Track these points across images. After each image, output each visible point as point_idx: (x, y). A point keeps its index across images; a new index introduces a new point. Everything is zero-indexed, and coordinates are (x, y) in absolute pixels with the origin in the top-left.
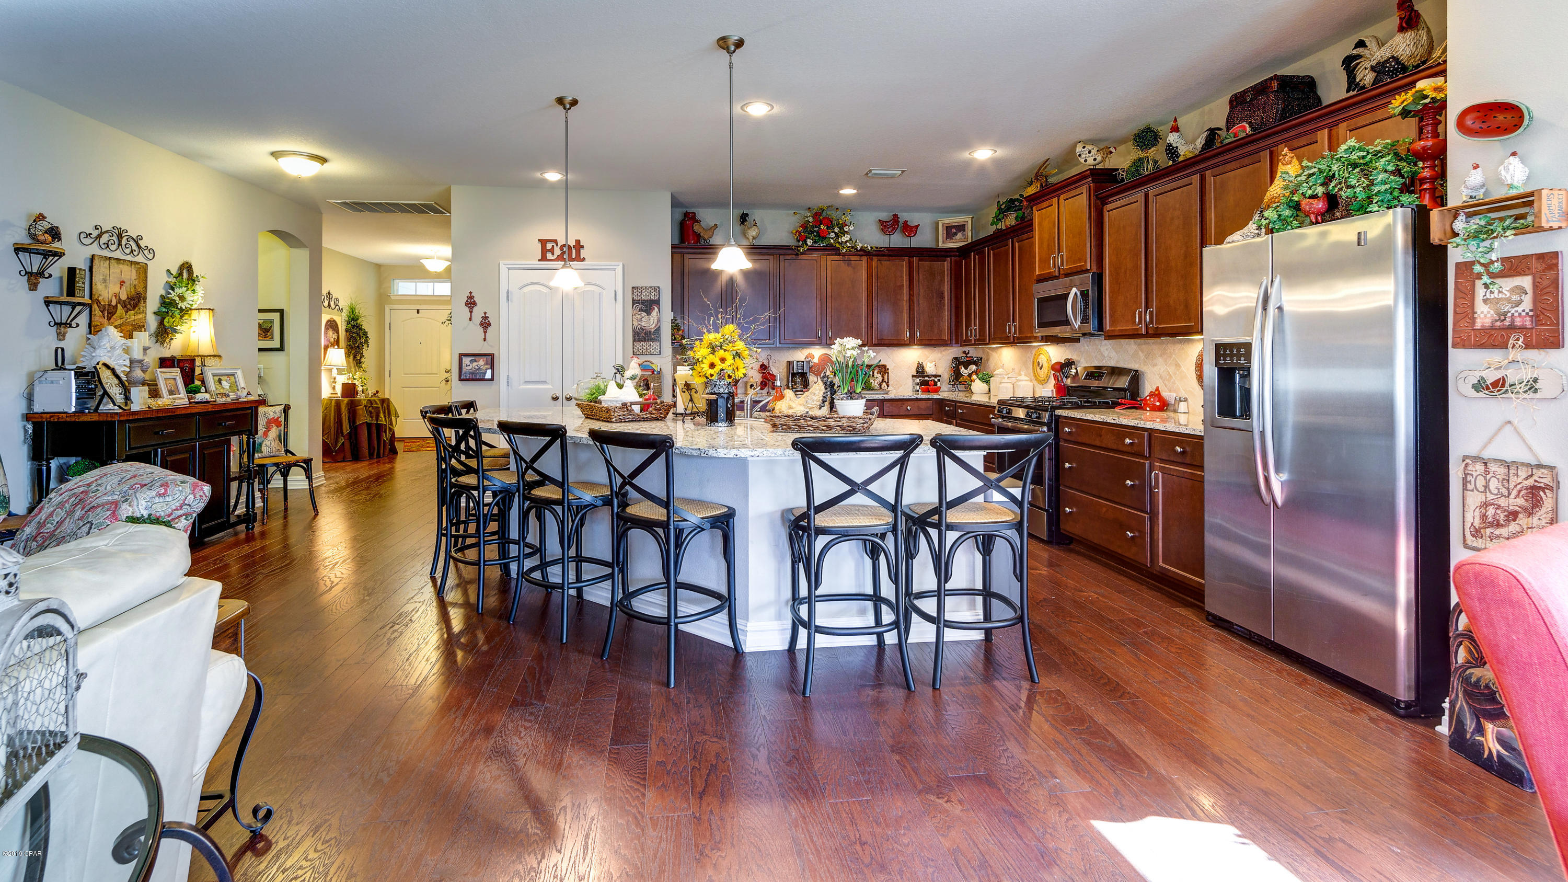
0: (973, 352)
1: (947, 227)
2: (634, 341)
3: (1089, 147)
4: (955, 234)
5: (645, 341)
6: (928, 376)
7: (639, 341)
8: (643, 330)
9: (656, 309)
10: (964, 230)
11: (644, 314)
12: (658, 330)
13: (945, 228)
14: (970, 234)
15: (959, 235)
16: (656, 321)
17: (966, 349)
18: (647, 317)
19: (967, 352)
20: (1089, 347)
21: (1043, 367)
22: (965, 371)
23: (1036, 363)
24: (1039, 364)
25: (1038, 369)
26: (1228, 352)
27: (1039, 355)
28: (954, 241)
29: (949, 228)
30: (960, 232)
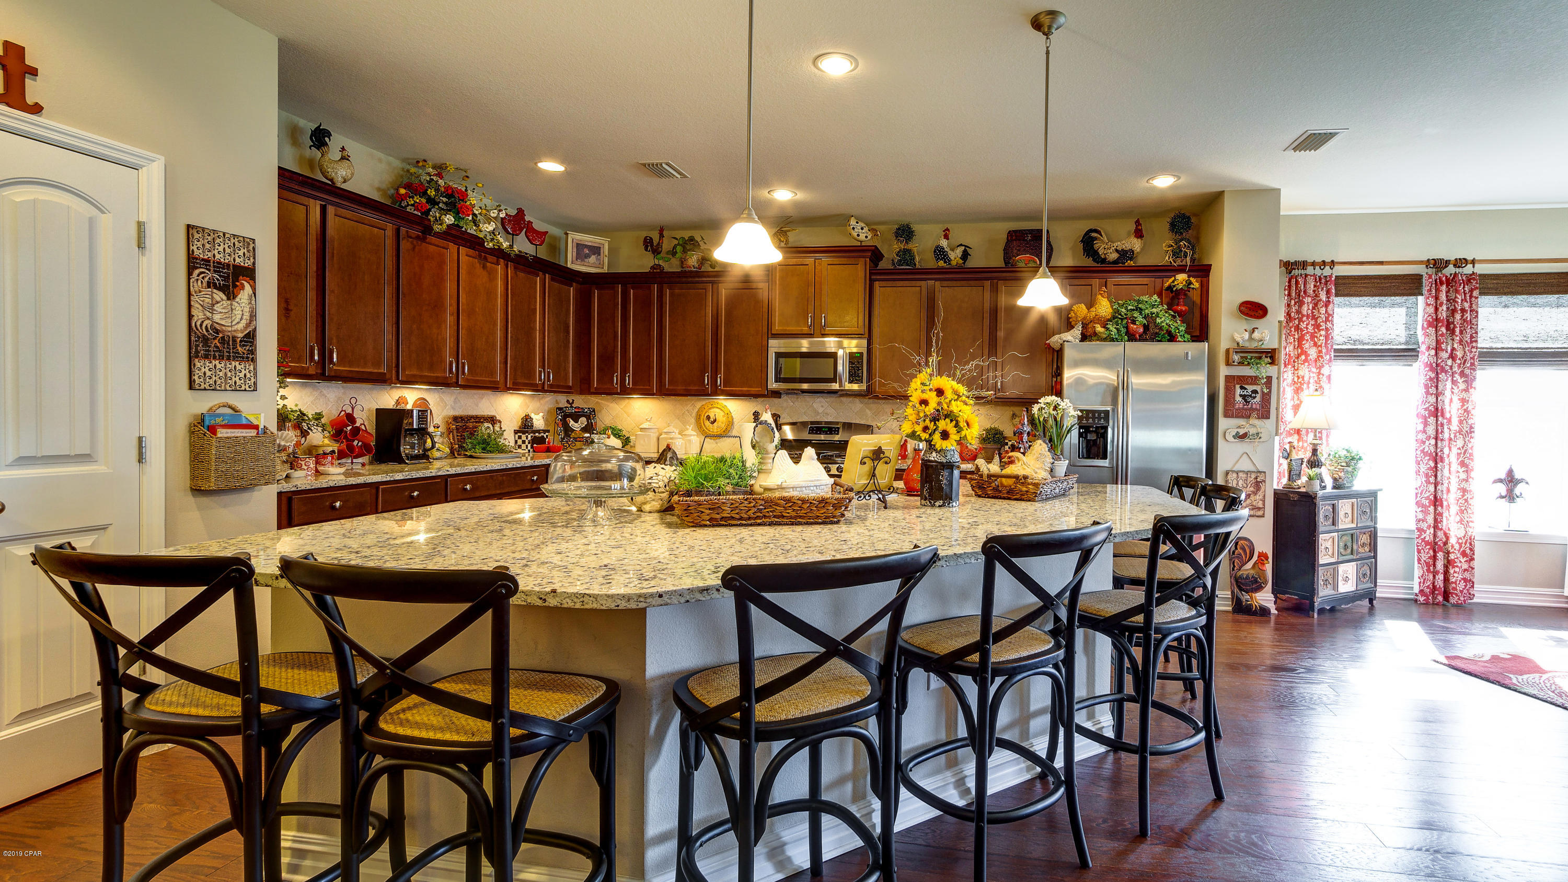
0: (581, 402)
1: (578, 245)
2: (192, 356)
3: (861, 224)
4: (587, 256)
5: (221, 358)
6: (539, 431)
7: (206, 357)
8: (217, 332)
9: (248, 288)
10: (599, 254)
11: (219, 295)
12: (250, 337)
13: (575, 245)
14: (606, 260)
15: (593, 259)
16: (247, 316)
17: (571, 398)
18: (226, 303)
19: (571, 401)
20: (796, 403)
21: (715, 421)
22: (576, 424)
23: (703, 417)
24: (708, 418)
25: (707, 423)
26: (1090, 415)
27: (710, 409)
28: (585, 264)
29: (580, 246)
30: (594, 254)
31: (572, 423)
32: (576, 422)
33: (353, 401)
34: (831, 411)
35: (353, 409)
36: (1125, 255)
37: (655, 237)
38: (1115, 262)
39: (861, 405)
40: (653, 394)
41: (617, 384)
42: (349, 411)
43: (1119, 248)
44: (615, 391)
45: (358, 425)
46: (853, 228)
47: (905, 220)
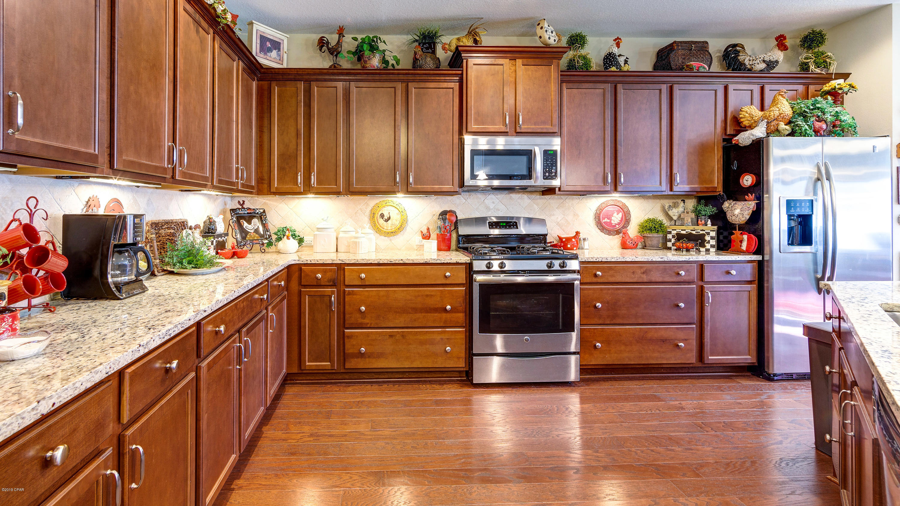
0: (252, 202)
1: (261, 36)
4: (270, 50)
6: (221, 235)
10: (280, 49)
13: (259, 36)
14: (285, 56)
15: (274, 53)
19: (242, 202)
20: (469, 200)
21: (389, 219)
22: (250, 226)
23: (378, 215)
24: (382, 216)
25: (381, 221)
26: (798, 205)
27: (384, 207)
28: (268, 58)
29: (263, 39)
30: (275, 50)
31: (245, 225)
32: (250, 223)
33: (32, 203)
34: (501, 207)
35: (31, 215)
36: (771, 65)
37: (333, 39)
38: (762, 71)
39: (529, 201)
40: (338, 193)
41: (300, 184)
42: (25, 220)
43: (767, 59)
44: (298, 191)
45: (42, 243)
46: (546, 31)
47: (578, 30)
